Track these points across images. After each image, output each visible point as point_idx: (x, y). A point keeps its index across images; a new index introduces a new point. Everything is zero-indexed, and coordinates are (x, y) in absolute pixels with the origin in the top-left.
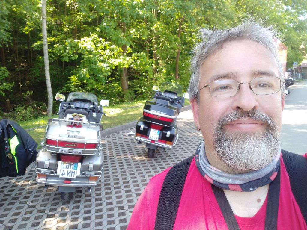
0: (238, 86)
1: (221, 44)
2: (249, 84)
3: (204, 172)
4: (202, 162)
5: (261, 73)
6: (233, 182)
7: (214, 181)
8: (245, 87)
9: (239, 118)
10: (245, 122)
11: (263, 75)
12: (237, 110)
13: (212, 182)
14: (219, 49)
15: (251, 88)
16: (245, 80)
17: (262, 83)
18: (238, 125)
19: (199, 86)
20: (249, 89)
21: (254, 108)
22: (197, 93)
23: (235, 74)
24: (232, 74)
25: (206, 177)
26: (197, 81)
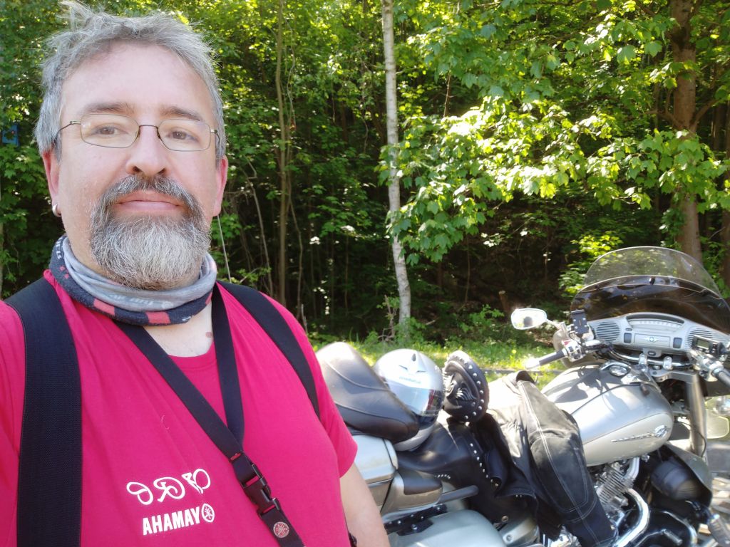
0: (137, 130)
1: (111, 42)
2: (157, 128)
5: (178, 113)
8: (148, 133)
9: (136, 189)
10: (149, 198)
11: (182, 116)
12: (134, 174)
14: (104, 54)
15: (159, 137)
16: (148, 119)
17: (179, 130)
18: (135, 203)
19: (61, 122)
21: (163, 172)
22: (57, 136)
23: (132, 107)
24: (127, 105)
26: (56, 111)
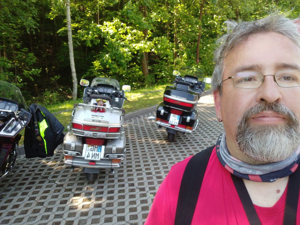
0: (262, 78)
1: (246, 36)
2: (274, 76)
3: (224, 162)
4: (223, 152)
5: (285, 66)
6: (254, 173)
7: (234, 171)
8: (269, 79)
9: (262, 110)
10: (269, 116)
11: (288, 68)
12: (261, 103)
13: (232, 172)
14: (244, 42)
15: (275, 81)
16: (269, 72)
17: (287, 75)
18: (261, 118)
19: (223, 77)
20: (273, 81)
21: (278, 101)
22: (221, 84)
23: (260, 66)
24: (257, 66)
25: (226, 167)
26: (220, 72)
